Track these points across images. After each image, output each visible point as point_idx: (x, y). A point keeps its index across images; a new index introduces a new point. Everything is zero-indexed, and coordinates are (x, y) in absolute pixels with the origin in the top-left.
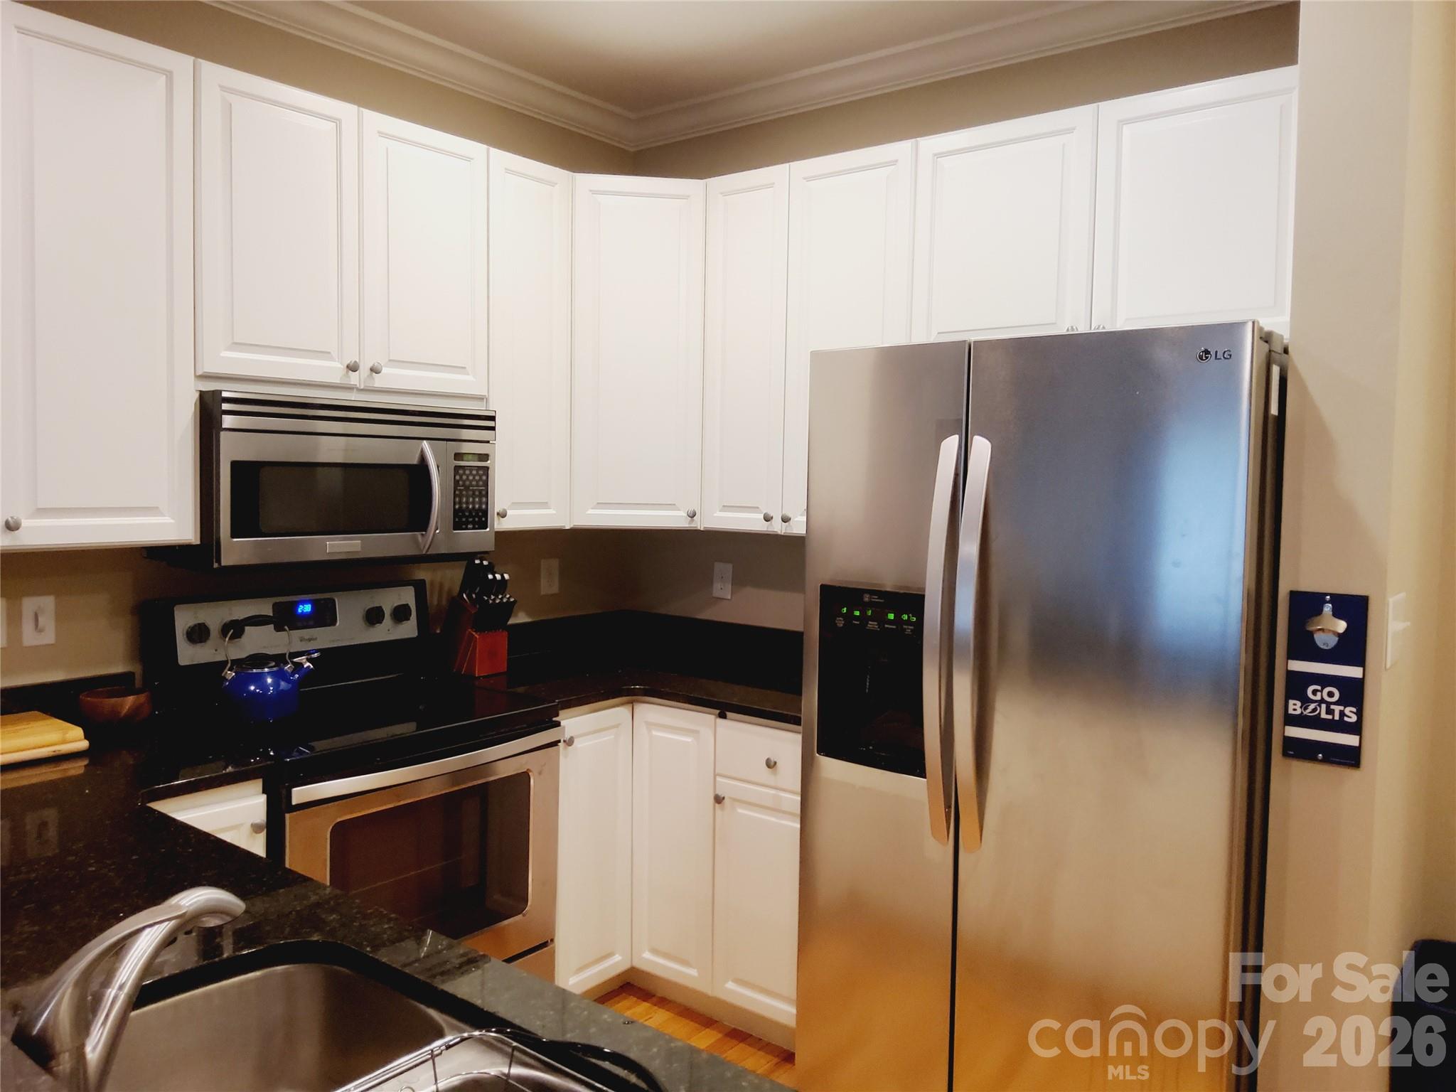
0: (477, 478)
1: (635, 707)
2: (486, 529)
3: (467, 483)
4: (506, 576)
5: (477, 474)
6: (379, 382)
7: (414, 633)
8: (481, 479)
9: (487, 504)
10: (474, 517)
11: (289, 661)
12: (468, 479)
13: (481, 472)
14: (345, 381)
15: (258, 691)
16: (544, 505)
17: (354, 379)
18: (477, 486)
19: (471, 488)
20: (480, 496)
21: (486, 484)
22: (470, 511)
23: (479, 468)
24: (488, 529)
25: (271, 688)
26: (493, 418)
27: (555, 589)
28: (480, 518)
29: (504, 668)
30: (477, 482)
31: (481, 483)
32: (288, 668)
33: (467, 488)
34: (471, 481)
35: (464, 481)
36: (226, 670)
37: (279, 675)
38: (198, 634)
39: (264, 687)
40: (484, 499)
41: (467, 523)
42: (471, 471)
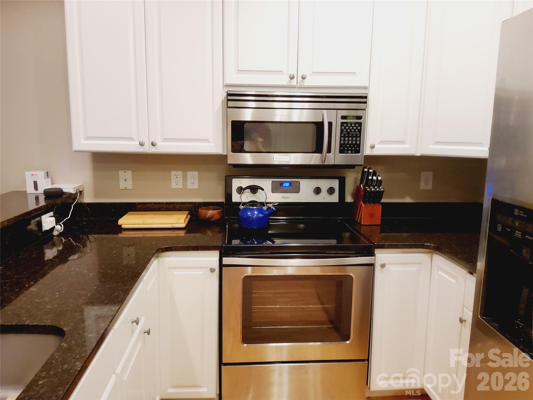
0: (355, 128)
1: (433, 255)
2: (359, 153)
3: (349, 130)
4: (379, 178)
5: (355, 126)
6: (307, 83)
7: (337, 200)
8: (357, 128)
9: (360, 141)
10: (352, 148)
11: (265, 205)
12: (349, 128)
13: (357, 125)
14: (290, 84)
15: (250, 215)
16: (402, 142)
17: (294, 82)
18: (355, 131)
19: (351, 133)
20: (356, 137)
21: (360, 131)
22: (350, 145)
23: (356, 123)
24: (360, 154)
25: (255, 215)
26: (366, 97)
27: (430, 187)
28: (356, 148)
29: (379, 222)
30: (355, 130)
31: (357, 130)
32: (265, 208)
33: (348, 133)
34: (351, 130)
35: (347, 130)
36: (241, 205)
37: (260, 211)
38: (241, 190)
39: (253, 214)
40: (358, 139)
41: (348, 150)
42: (351, 124)
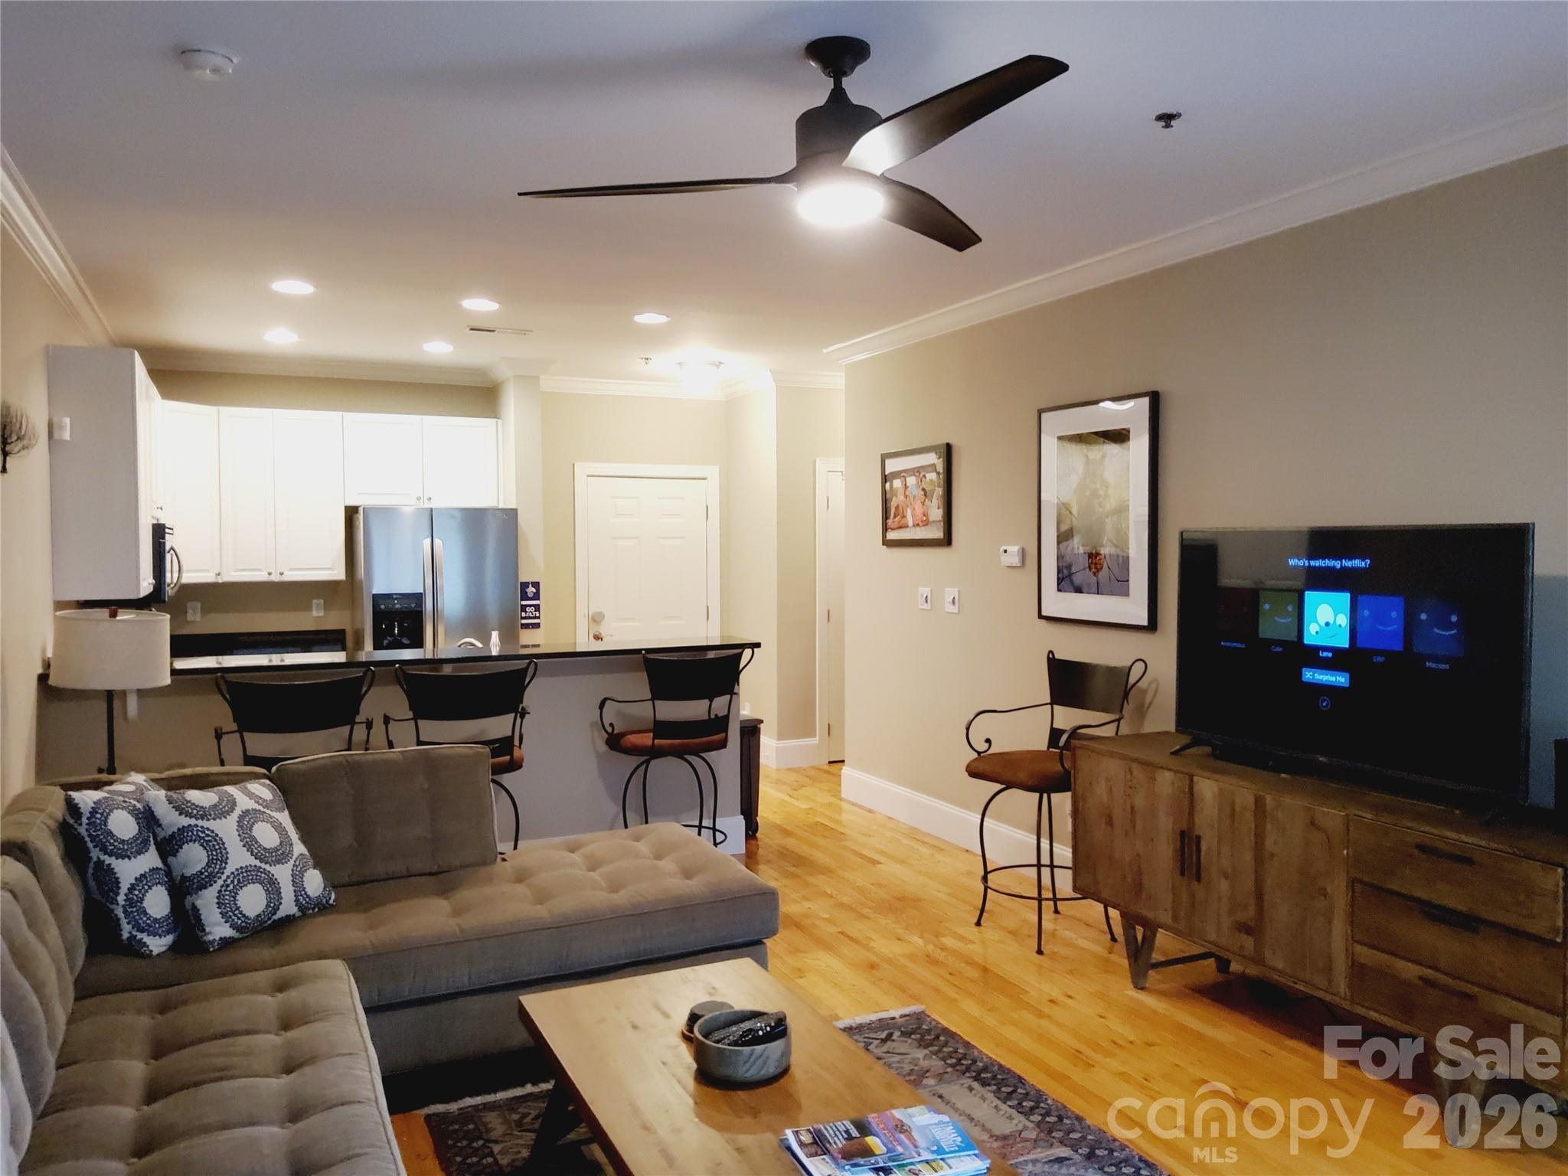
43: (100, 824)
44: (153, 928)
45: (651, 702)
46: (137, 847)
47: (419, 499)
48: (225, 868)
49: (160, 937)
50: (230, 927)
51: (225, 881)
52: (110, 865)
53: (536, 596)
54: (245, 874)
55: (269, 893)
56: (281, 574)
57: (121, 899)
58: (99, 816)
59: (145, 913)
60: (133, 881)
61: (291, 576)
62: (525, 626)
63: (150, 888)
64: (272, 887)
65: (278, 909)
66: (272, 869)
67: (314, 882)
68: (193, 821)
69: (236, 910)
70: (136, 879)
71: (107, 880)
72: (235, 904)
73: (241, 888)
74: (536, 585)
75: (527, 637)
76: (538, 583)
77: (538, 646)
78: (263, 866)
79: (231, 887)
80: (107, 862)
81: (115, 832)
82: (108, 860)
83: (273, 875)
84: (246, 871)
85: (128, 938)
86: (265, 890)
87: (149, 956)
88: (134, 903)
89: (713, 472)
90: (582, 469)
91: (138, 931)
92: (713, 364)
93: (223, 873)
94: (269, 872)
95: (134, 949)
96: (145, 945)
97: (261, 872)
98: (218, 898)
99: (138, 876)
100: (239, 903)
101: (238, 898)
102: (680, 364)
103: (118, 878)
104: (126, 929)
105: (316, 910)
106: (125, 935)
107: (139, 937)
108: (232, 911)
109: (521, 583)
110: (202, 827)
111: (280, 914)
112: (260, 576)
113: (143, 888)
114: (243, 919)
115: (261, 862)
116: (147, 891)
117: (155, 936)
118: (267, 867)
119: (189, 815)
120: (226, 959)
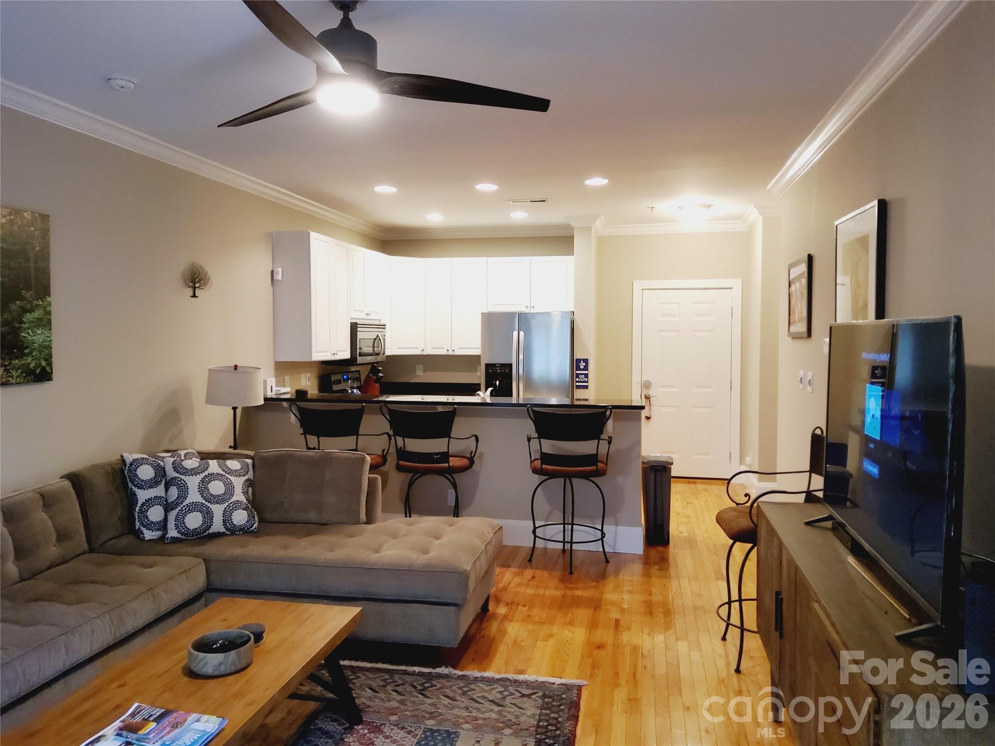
43: (133, 471)
44: (150, 526)
45: (538, 439)
46: (152, 484)
47: (527, 307)
48: (184, 501)
49: (153, 531)
50: (178, 532)
51: (182, 508)
52: (135, 491)
53: (586, 368)
54: (194, 506)
55: (205, 518)
56: (453, 351)
57: (137, 509)
58: (133, 466)
59: (147, 517)
60: (144, 501)
61: (459, 352)
62: (578, 387)
63: (153, 506)
64: (208, 516)
65: (210, 527)
66: (212, 507)
67: (240, 517)
68: (178, 475)
69: (183, 524)
70: (146, 500)
71: (132, 499)
72: (184, 521)
73: (189, 513)
74: (586, 361)
75: (579, 394)
76: (588, 359)
77: (587, 400)
78: (206, 503)
79: (184, 512)
80: (134, 490)
81: (139, 476)
82: (135, 489)
83: (211, 509)
84: (195, 505)
85: (138, 529)
86: (203, 517)
87: (143, 540)
88: (143, 512)
89: (737, 284)
90: (638, 285)
91: (142, 526)
92: (704, 206)
93: (182, 504)
94: (209, 507)
95: (138, 534)
96: (143, 534)
97: (204, 507)
98: (176, 516)
99: (147, 499)
100: (185, 521)
101: (186, 518)
102: (679, 208)
103: (137, 498)
104: (138, 524)
105: (241, 532)
106: (137, 528)
107: (142, 529)
108: (180, 524)
109: (576, 359)
110: (181, 479)
111: (211, 531)
112: (443, 352)
113: (149, 505)
114: (186, 529)
115: (206, 501)
116: (150, 507)
117: (149, 530)
118: (209, 505)
119: (178, 472)
120: (173, 547)
